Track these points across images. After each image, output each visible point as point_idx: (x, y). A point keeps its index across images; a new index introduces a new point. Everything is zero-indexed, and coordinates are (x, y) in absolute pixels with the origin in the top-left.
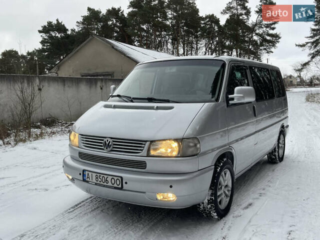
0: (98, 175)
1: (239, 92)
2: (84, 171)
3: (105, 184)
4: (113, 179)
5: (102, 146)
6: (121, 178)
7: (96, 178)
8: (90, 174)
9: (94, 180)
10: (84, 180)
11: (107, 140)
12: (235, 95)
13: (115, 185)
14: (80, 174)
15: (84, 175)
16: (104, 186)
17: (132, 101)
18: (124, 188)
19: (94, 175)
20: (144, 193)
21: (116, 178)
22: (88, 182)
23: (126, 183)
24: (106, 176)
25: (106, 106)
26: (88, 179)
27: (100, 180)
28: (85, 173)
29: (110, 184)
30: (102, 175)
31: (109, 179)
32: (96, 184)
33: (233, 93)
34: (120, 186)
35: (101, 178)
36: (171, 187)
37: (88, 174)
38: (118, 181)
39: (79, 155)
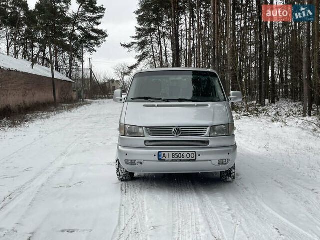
0: (175, 153)
1: (233, 94)
2: (159, 152)
3: (182, 158)
4: (188, 155)
5: (171, 133)
6: (195, 152)
7: (173, 156)
8: (166, 153)
9: (171, 158)
10: (160, 160)
11: (177, 129)
12: (231, 97)
13: (191, 158)
14: (155, 156)
15: (159, 156)
16: (181, 161)
17: (168, 102)
18: (197, 160)
19: (171, 154)
20: (210, 161)
21: (191, 153)
22: (164, 160)
23: (199, 155)
24: (182, 153)
25: (145, 106)
26: (164, 158)
27: (177, 157)
28: (160, 154)
29: (186, 158)
30: (179, 153)
31: (185, 155)
32: (173, 160)
33: (230, 96)
34: (194, 158)
35: (178, 155)
36: (229, 154)
37: (164, 154)
38: (193, 155)
39: (145, 143)
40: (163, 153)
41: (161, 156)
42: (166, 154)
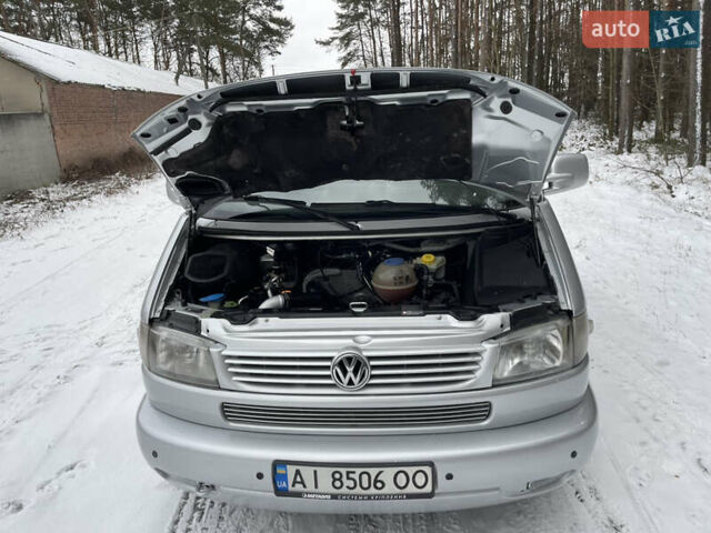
0: (343, 470)
2: (277, 464)
3: (372, 491)
4: (402, 476)
5: (328, 377)
6: (430, 464)
7: (335, 480)
8: (305, 471)
9: (326, 484)
10: (280, 492)
11: (349, 359)
12: (554, 174)
13: (411, 489)
14: (260, 476)
16: (368, 497)
18: (439, 490)
19: (325, 474)
21: (411, 471)
22: (297, 495)
23: (449, 477)
24: (373, 472)
26: (299, 487)
27: (351, 484)
29: (390, 488)
30: (359, 471)
31: (387, 475)
32: (333, 497)
34: (428, 489)
35: (356, 477)
36: (574, 455)
37: (298, 472)
38: (420, 475)
39: (223, 412)
40: (291, 470)
41: (285, 477)
42: (307, 473)
